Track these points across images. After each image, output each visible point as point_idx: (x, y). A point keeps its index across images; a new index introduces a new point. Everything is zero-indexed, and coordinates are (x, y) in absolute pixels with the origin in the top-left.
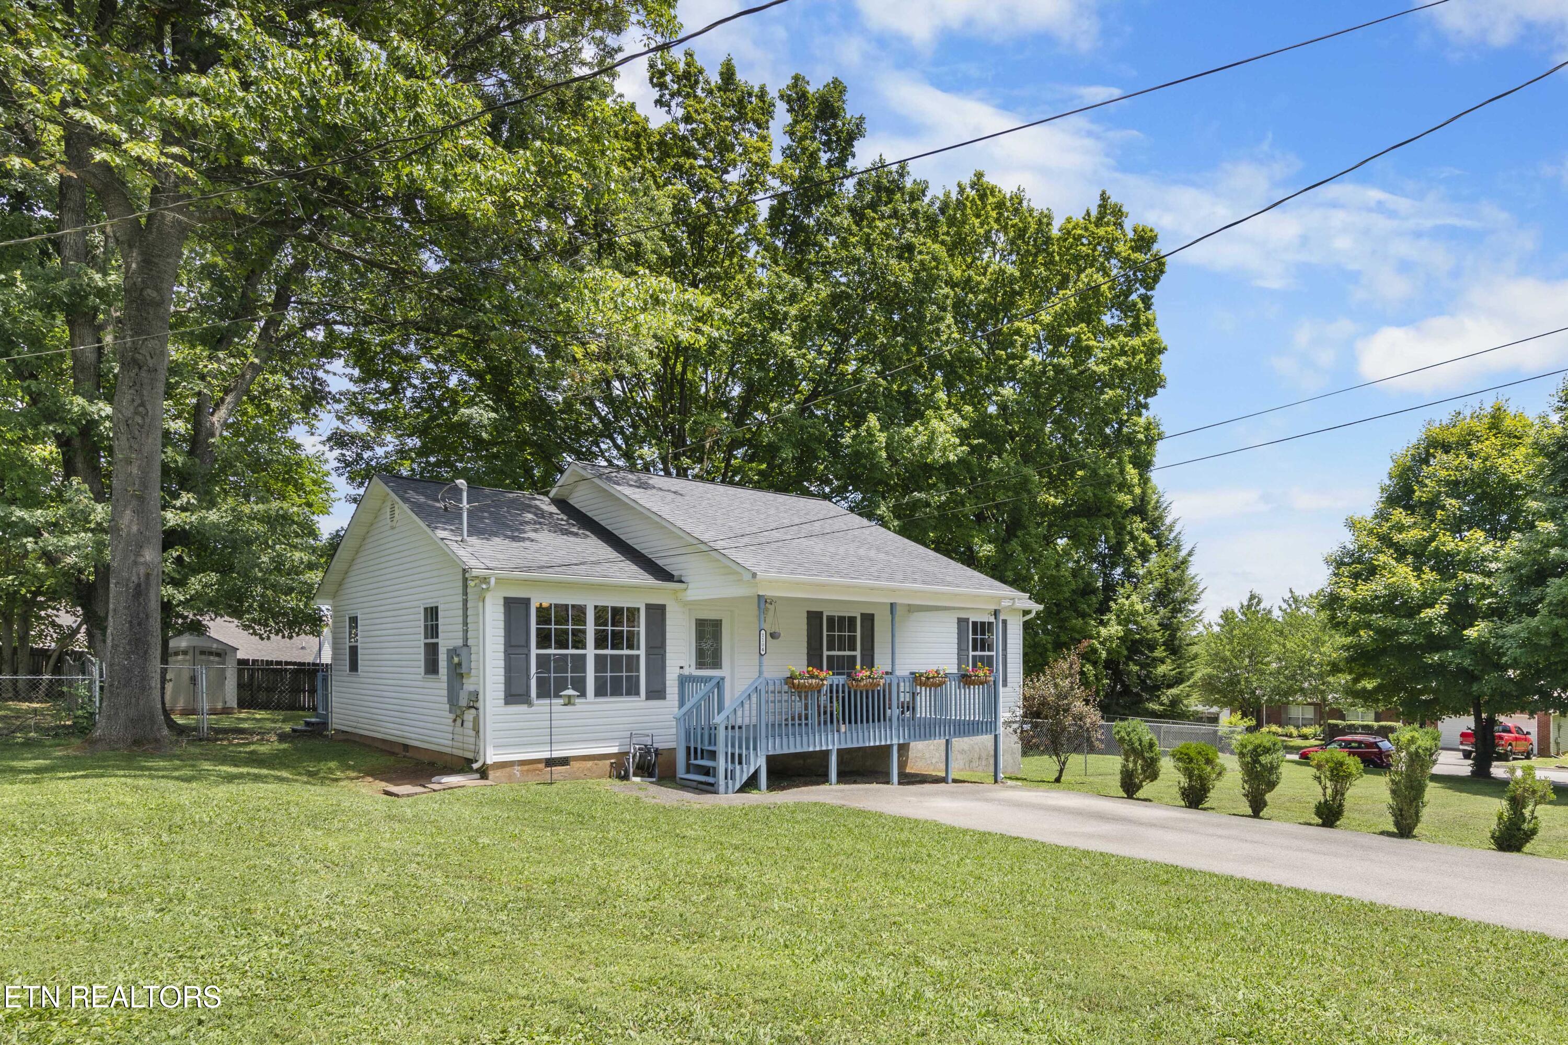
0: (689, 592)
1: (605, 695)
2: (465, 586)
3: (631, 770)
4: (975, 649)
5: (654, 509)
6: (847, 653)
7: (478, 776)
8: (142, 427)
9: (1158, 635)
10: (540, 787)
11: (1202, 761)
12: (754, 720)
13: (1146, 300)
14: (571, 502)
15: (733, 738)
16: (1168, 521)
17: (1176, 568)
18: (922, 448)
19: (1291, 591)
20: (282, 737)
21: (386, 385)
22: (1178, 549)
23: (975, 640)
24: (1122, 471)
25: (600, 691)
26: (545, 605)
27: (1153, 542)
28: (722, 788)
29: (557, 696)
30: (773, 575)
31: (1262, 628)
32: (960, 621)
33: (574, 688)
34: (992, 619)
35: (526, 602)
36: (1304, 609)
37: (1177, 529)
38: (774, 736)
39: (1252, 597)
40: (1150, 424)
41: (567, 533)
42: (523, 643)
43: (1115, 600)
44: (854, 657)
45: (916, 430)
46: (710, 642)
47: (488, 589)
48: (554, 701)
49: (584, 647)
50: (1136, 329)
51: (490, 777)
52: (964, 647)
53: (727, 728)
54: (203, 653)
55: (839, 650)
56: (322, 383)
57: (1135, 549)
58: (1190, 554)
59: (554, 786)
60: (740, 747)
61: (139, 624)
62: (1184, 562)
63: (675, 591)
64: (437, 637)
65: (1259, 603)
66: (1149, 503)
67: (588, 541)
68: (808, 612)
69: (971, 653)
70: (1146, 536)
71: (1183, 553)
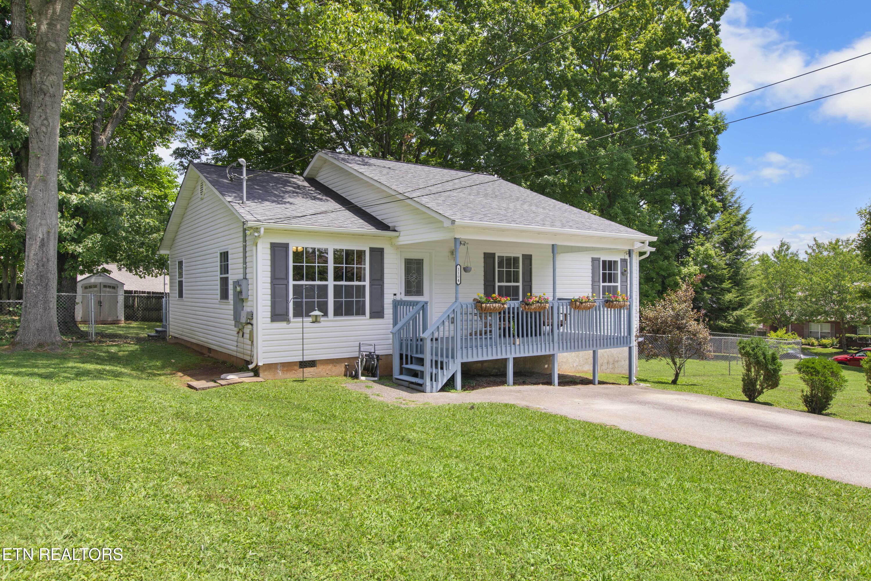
0: (401, 238)
1: (341, 315)
2: (245, 236)
3: (360, 372)
4: (604, 281)
5: (376, 178)
6: (512, 284)
7: (252, 374)
8: (46, 134)
9: (725, 272)
10: (295, 384)
11: (828, 373)
12: (452, 333)
13: (716, 27)
14: (318, 179)
15: (437, 348)
16: (729, 189)
17: (738, 223)
18: (553, 141)
19: (815, 240)
20: (139, 340)
21: (209, 119)
22: (739, 208)
23: (604, 275)
24: (698, 154)
25: (337, 313)
26: (300, 249)
27: (719, 205)
28: (428, 388)
29: (308, 315)
30: (467, 221)
31: (791, 267)
32: (594, 260)
33: (320, 310)
34: (627, 257)
35: (286, 246)
36: (825, 253)
37: (737, 195)
38: (466, 348)
39: (782, 245)
40: (717, 118)
41: (315, 198)
42: (284, 277)
43: (693, 248)
44: (518, 287)
45: (549, 128)
46: (414, 276)
47: (259, 236)
48: (305, 319)
49: (326, 280)
50: (708, 49)
51: (261, 375)
52: (596, 279)
53: (432, 340)
54: (105, 286)
55: (507, 281)
56: (173, 119)
57: (706, 209)
58: (747, 213)
59: (305, 383)
60: (442, 356)
61: (43, 266)
62: (743, 218)
63: (391, 238)
64: (228, 273)
65: (788, 249)
66: (715, 175)
67: (329, 203)
68: (484, 253)
69: (602, 284)
70: (715, 200)
71: (742, 212)
